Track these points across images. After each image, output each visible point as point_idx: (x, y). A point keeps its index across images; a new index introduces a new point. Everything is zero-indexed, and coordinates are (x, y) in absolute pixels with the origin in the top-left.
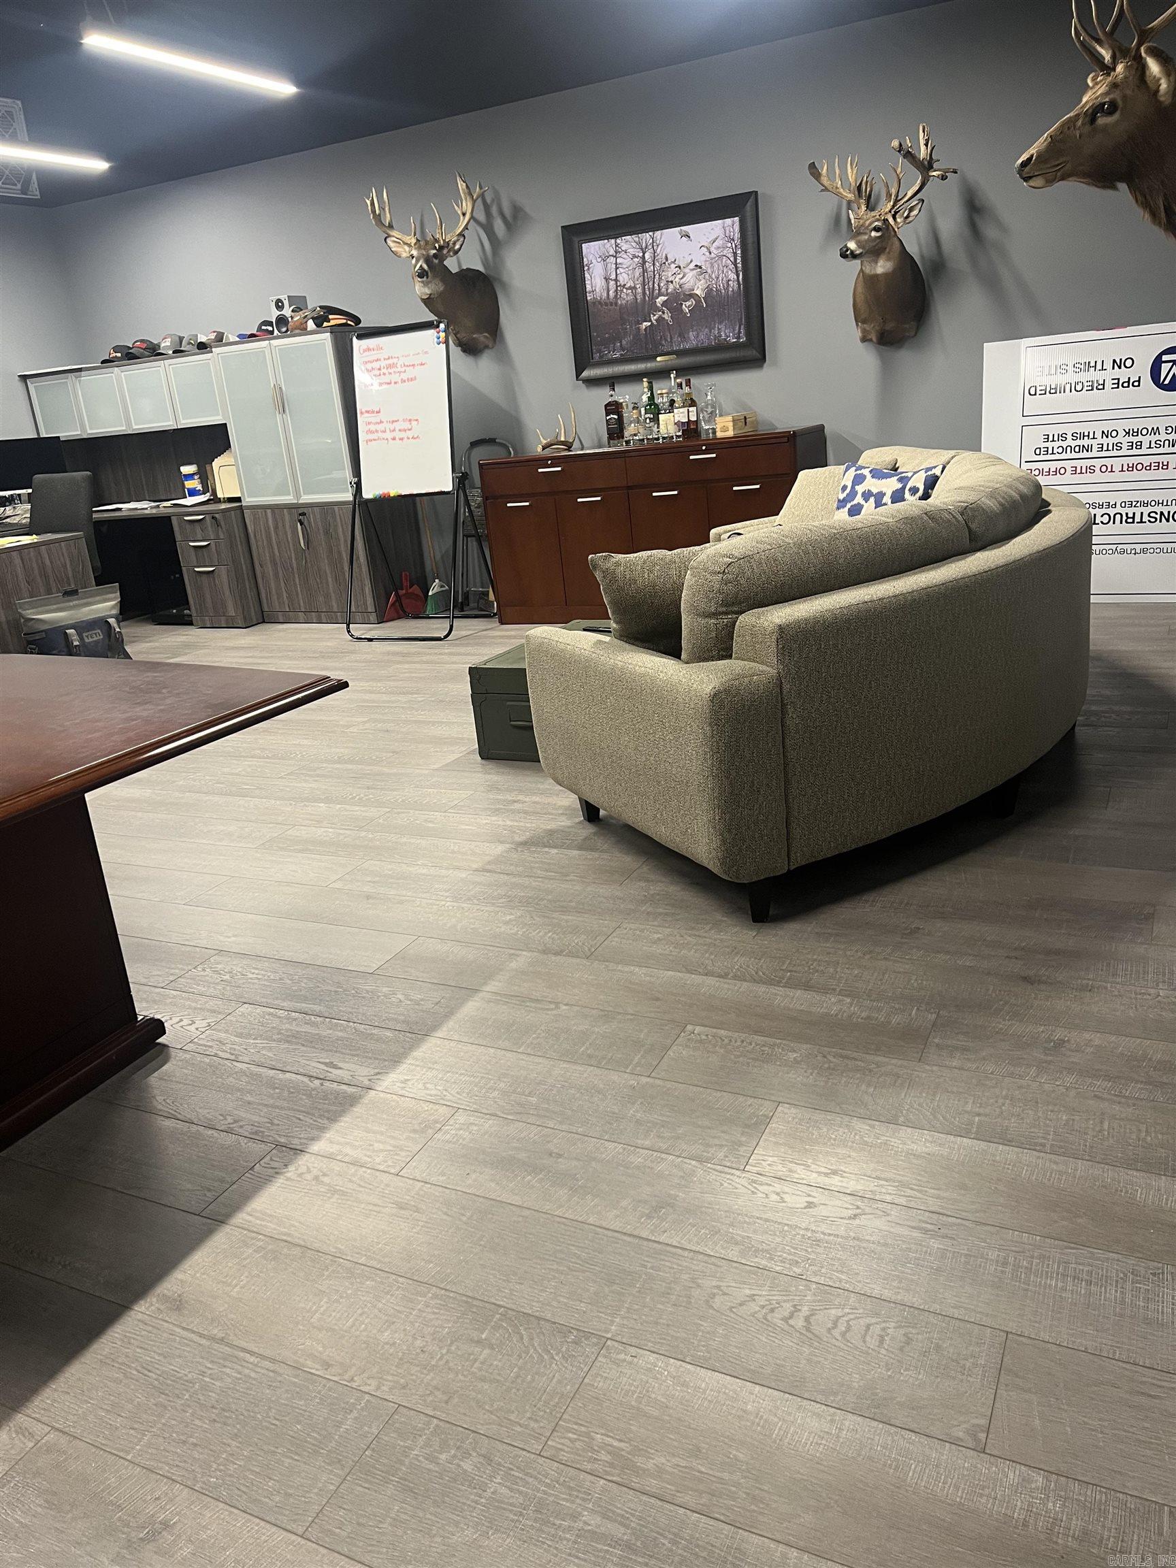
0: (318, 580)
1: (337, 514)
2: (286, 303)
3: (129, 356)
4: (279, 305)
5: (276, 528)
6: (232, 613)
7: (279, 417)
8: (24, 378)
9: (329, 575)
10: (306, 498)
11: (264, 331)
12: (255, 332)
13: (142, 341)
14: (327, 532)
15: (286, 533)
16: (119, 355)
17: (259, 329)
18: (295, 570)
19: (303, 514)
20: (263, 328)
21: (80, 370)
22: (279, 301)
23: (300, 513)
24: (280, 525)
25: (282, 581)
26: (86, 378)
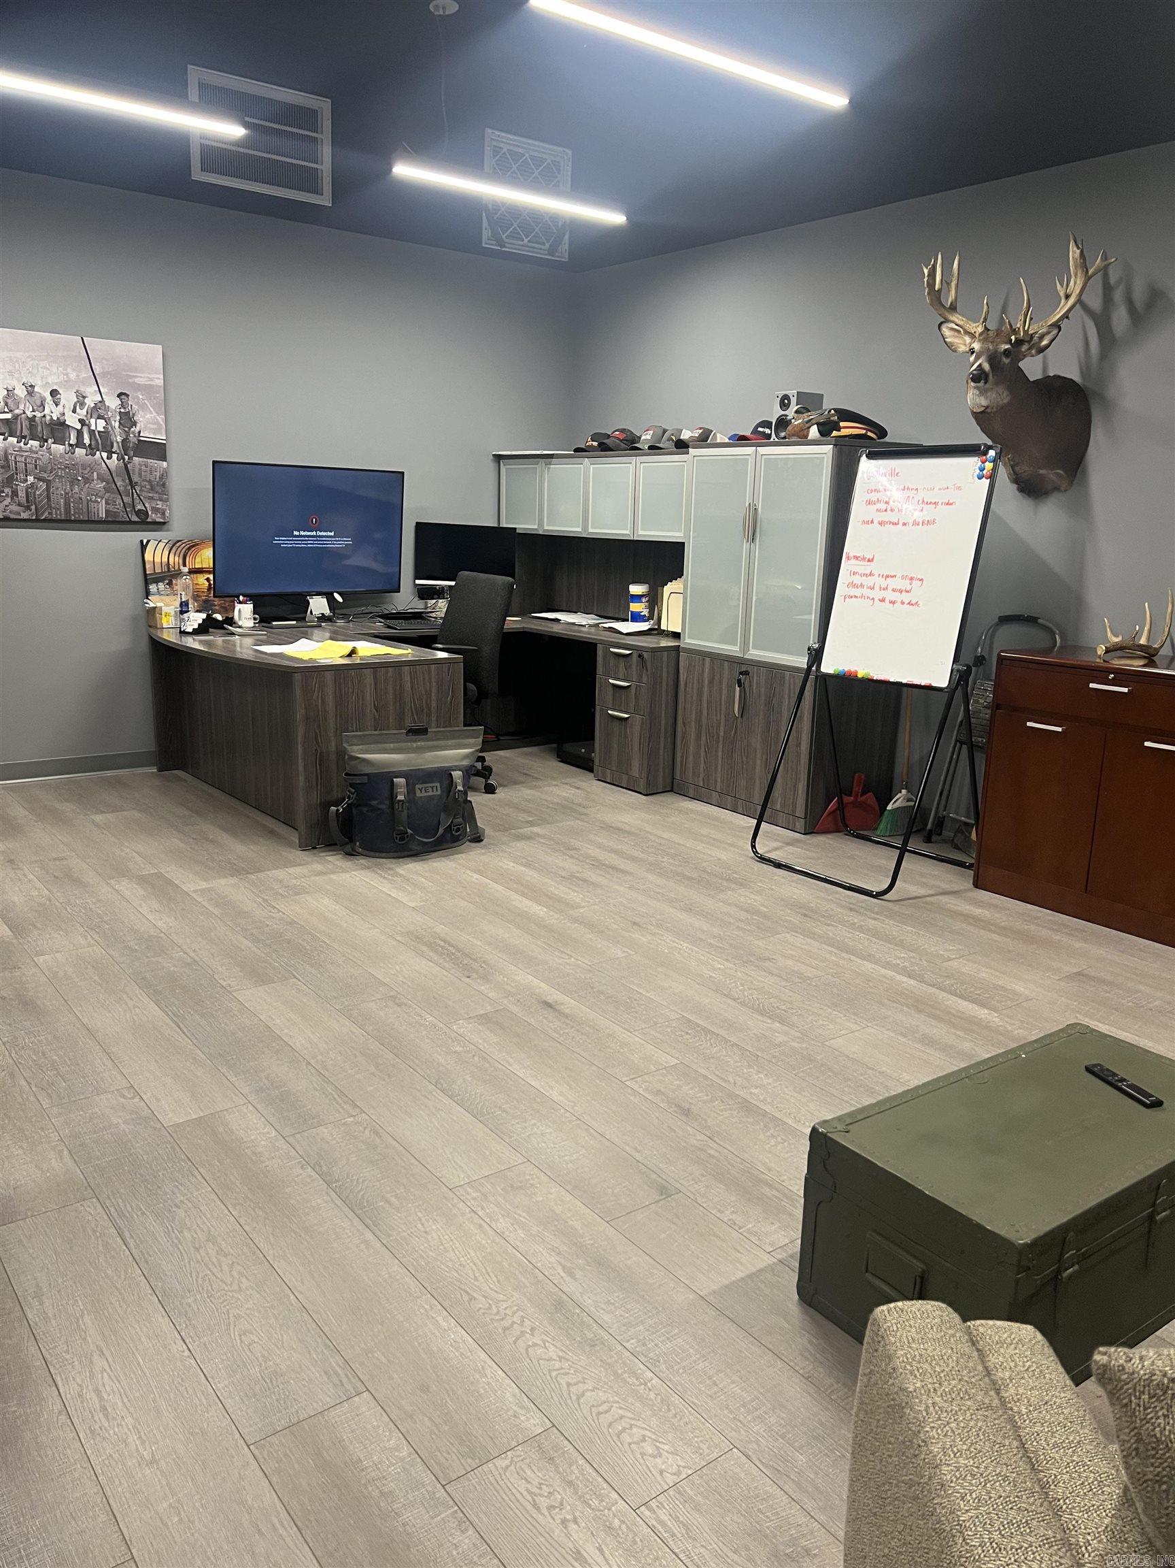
0: (744, 759)
1: (787, 682)
2: (794, 400)
3: (605, 447)
4: (784, 402)
5: (711, 682)
6: (635, 772)
7: (745, 546)
8: (498, 458)
9: (759, 755)
10: (755, 654)
11: (759, 436)
12: (748, 433)
13: (622, 431)
14: (769, 703)
15: (721, 689)
16: (595, 444)
17: (755, 431)
18: (721, 739)
19: (746, 673)
20: (760, 429)
21: (551, 456)
22: (786, 397)
23: (743, 670)
24: (717, 678)
25: (703, 749)
26: (557, 467)
